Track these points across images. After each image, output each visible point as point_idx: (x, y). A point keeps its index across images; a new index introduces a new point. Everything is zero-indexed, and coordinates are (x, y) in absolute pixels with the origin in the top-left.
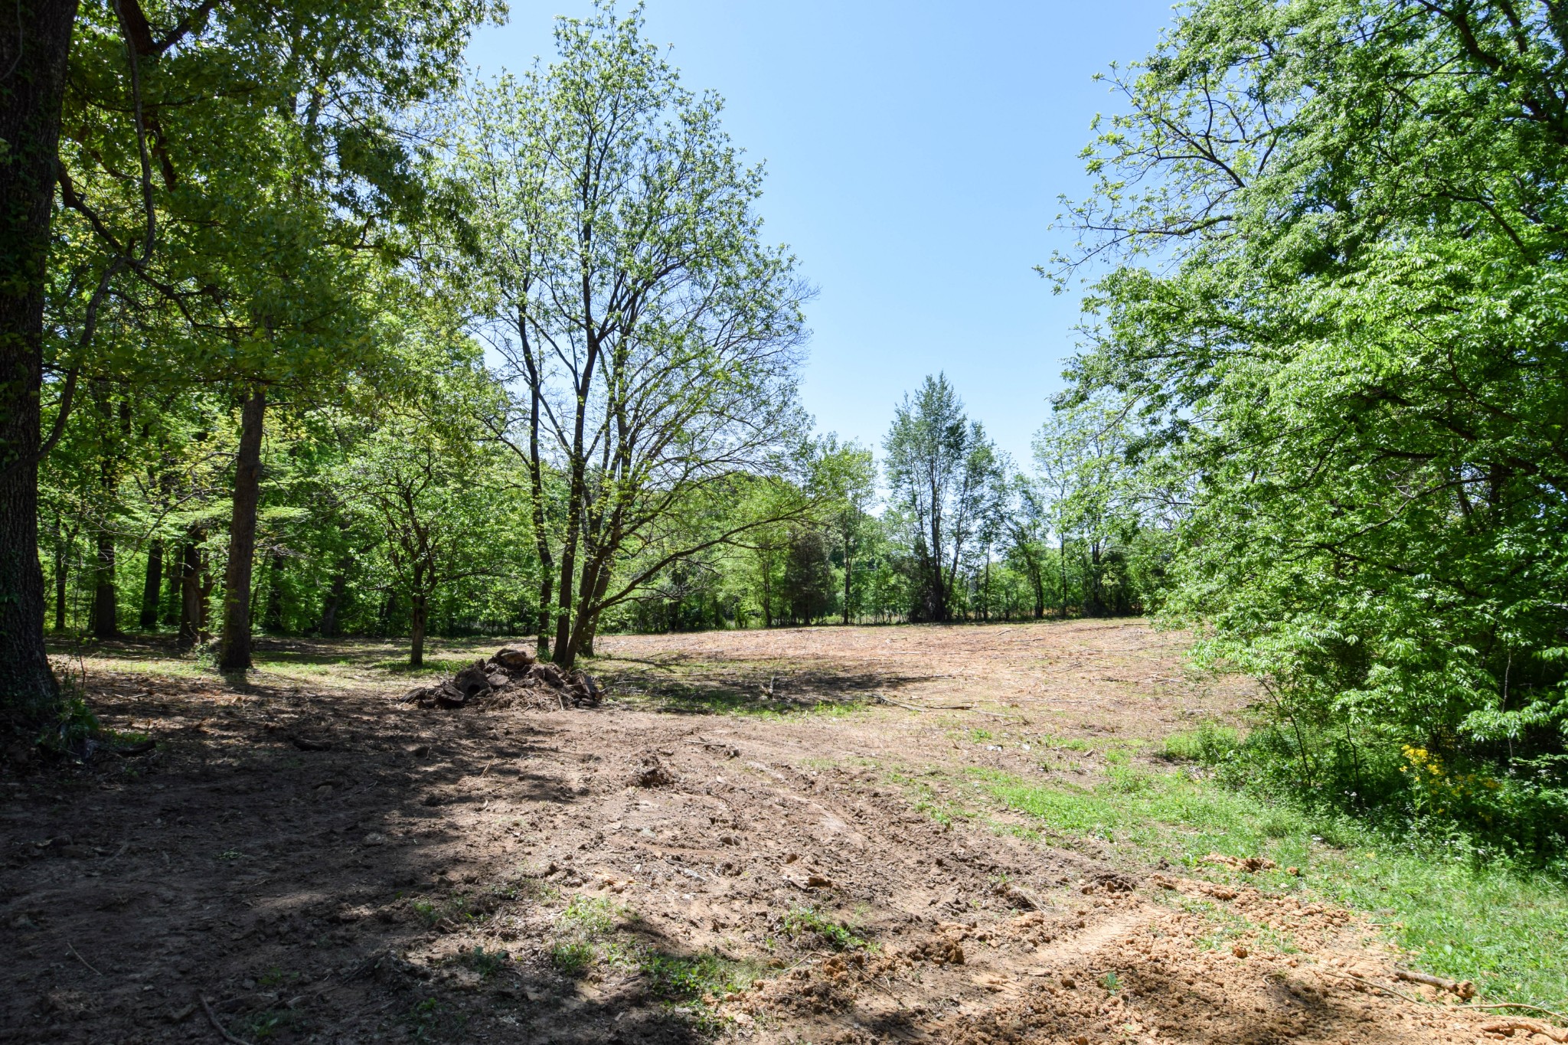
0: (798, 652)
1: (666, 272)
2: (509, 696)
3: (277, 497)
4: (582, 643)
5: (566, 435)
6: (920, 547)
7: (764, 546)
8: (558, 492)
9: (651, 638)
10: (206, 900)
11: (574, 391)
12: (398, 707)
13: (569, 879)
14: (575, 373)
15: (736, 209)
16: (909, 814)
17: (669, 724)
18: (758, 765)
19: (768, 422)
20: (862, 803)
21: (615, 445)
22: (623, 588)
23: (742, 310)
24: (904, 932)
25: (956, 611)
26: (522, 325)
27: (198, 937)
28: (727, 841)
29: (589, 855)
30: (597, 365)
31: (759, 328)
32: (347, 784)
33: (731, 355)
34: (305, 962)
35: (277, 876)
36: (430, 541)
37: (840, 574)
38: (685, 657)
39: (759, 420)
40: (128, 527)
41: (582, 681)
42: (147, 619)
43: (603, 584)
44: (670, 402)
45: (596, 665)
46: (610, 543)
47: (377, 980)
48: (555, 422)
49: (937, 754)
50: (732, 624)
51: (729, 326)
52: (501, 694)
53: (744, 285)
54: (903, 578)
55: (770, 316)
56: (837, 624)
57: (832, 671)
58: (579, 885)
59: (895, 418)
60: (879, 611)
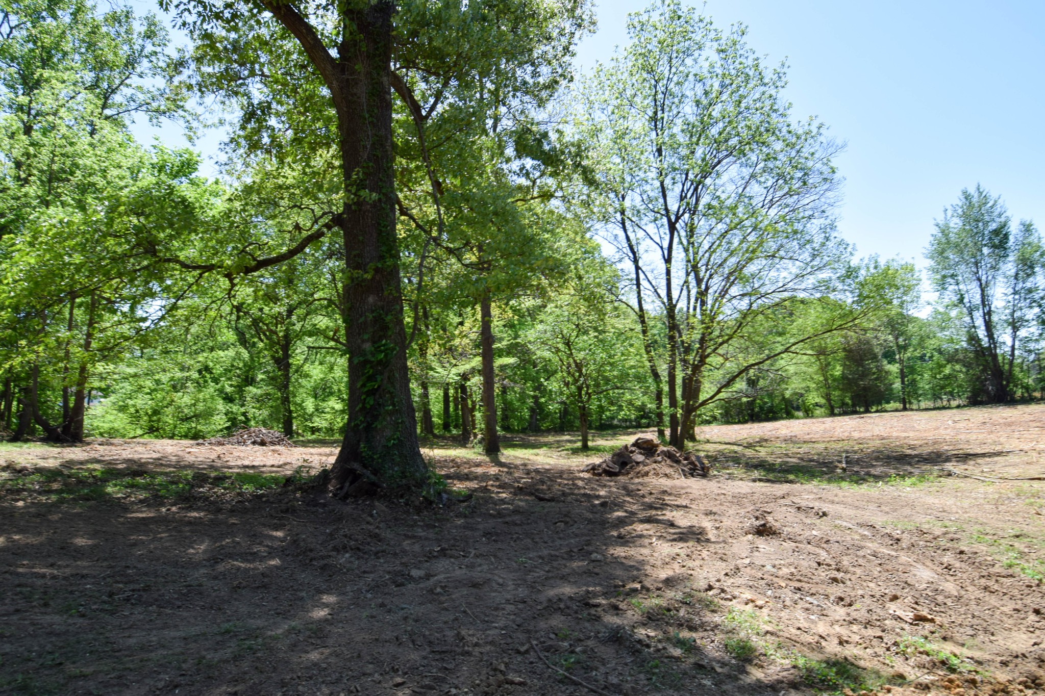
0: (862, 435)
1: (719, 162)
2: (646, 469)
3: (501, 353)
4: (688, 432)
5: (659, 291)
6: (973, 339)
7: (821, 352)
8: (658, 329)
9: (736, 427)
10: (519, 585)
11: (663, 261)
12: (582, 475)
13: (723, 595)
14: (662, 248)
15: (768, 103)
16: (997, 569)
17: (763, 490)
18: (845, 524)
19: (814, 256)
20: (948, 558)
21: (694, 292)
22: (712, 393)
23: (781, 176)
24: (1011, 665)
25: (1019, 393)
26: (623, 223)
27: (521, 606)
28: (835, 580)
29: (732, 580)
30: (676, 240)
31: (797, 185)
32: (571, 523)
33: (776, 211)
34: (578, 627)
35: (550, 575)
36: (584, 371)
37: (894, 368)
38: (766, 440)
39: (806, 256)
40: (434, 378)
41: (693, 458)
42: (446, 426)
43: (697, 391)
44: (731, 254)
45: (700, 447)
46: (700, 361)
47: (620, 644)
48: (651, 283)
49: (1021, 520)
50: (801, 414)
51: (772, 190)
52: (641, 467)
53: (780, 156)
54: (958, 367)
55: (805, 174)
56: (897, 410)
57: (900, 450)
58: (731, 600)
59: (936, 231)
60: (936, 397)
